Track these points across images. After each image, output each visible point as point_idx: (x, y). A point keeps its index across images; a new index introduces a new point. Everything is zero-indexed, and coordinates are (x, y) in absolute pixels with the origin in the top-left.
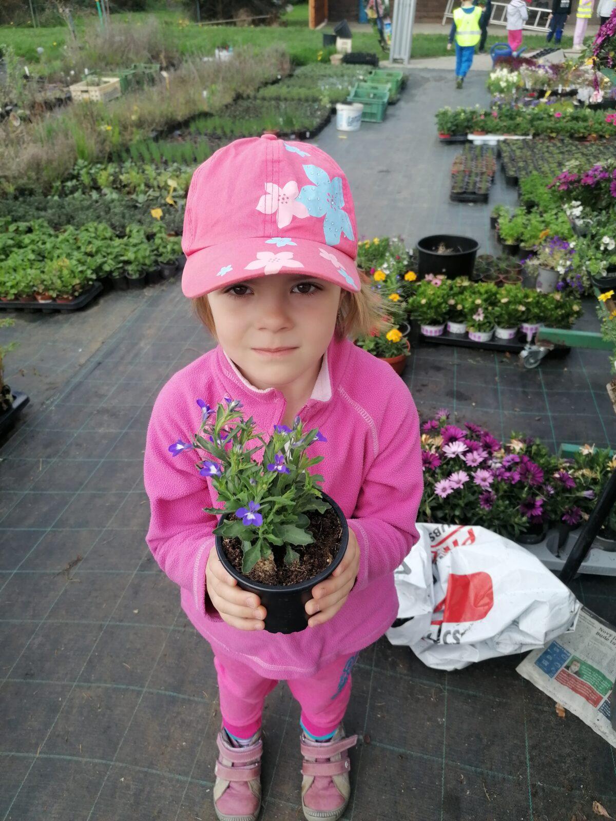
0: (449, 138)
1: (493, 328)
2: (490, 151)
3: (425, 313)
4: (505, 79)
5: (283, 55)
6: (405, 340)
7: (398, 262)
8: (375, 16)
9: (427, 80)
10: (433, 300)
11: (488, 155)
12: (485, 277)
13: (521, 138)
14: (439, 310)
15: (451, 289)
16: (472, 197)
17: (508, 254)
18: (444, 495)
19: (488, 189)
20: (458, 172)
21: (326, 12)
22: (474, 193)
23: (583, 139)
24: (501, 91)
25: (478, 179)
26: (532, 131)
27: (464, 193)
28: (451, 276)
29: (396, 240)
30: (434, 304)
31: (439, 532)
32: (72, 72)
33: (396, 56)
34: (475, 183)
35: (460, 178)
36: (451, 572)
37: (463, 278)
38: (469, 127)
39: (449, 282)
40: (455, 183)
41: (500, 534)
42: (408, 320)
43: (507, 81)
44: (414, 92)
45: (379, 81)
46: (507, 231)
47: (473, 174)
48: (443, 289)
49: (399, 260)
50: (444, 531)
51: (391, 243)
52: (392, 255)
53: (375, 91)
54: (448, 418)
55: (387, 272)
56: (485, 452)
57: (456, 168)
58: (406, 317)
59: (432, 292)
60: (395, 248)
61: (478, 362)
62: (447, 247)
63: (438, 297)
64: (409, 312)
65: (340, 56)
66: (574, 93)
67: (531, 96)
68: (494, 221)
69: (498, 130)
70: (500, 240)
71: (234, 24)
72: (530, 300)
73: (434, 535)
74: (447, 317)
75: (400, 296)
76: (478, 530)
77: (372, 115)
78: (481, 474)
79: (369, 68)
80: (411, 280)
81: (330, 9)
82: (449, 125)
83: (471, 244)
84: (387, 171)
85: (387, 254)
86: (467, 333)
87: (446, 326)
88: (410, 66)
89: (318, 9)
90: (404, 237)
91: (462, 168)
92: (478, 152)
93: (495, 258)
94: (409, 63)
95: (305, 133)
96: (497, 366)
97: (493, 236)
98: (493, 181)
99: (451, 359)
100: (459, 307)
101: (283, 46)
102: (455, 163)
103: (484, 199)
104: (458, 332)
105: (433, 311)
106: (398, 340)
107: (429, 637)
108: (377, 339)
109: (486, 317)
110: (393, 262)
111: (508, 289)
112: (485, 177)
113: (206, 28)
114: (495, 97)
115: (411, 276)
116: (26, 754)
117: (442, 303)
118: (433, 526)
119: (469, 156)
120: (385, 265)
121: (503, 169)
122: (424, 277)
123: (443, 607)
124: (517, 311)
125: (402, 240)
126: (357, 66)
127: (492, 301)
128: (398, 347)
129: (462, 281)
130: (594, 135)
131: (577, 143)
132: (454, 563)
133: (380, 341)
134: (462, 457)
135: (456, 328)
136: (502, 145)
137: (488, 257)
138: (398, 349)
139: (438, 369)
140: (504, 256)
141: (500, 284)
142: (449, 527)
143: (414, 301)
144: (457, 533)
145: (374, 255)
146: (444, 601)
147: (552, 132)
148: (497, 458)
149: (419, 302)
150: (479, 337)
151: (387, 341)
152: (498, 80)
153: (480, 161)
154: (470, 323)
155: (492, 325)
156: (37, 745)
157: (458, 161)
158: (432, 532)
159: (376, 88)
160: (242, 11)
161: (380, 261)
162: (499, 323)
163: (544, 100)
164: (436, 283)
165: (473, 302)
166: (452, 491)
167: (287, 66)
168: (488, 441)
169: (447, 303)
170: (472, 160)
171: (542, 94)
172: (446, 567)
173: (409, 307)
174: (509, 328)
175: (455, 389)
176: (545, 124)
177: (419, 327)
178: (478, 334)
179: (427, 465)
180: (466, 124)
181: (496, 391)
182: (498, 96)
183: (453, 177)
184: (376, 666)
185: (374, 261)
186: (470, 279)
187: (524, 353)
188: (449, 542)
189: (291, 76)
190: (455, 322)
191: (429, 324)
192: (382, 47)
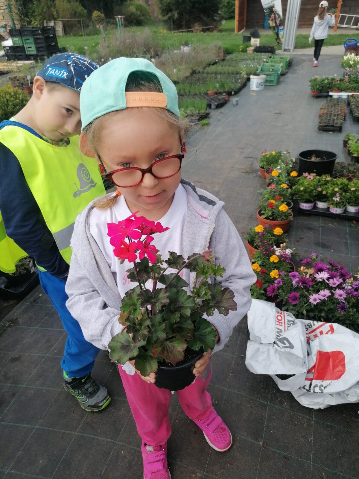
0: (317, 94)
1: (345, 205)
2: (343, 101)
3: (303, 195)
4: (353, 60)
5: (220, 48)
6: (290, 211)
7: (287, 166)
8: (274, 25)
9: (305, 61)
10: (308, 188)
11: (342, 104)
12: (340, 175)
14: (311, 194)
15: (319, 181)
16: (331, 128)
17: (355, 162)
18: (315, 303)
19: (342, 124)
20: (323, 114)
21: (245, 24)
22: (333, 126)
24: (350, 66)
25: (335, 118)
27: (327, 126)
28: (319, 174)
29: (285, 152)
30: (308, 190)
31: (311, 325)
32: (103, 60)
33: (286, 48)
34: (334, 120)
35: (324, 118)
36: (319, 350)
37: (327, 175)
38: (329, 88)
39: (318, 177)
40: (321, 120)
41: (350, 328)
42: (292, 199)
43: (354, 61)
44: (296, 68)
45: (275, 62)
46: (354, 148)
47: (332, 115)
48: (314, 182)
49: (287, 164)
50: (314, 325)
51: (282, 154)
52: (283, 161)
53: (273, 68)
54: (317, 258)
55: (280, 171)
56: (341, 279)
57: (322, 112)
58: (291, 197)
59: (307, 183)
60: (284, 157)
61: (335, 226)
62: (317, 157)
63: (311, 186)
64: (292, 195)
65: (253, 48)
68: (345, 143)
69: (348, 89)
70: (350, 153)
71: (192, 31)
73: (308, 327)
74: (316, 198)
75: (288, 185)
76: (335, 325)
77: (271, 81)
78: (338, 292)
79: (270, 54)
80: (294, 176)
81: (247, 22)
82: (318, 86)
83: (332, 155)
84: (280, 113)
85: (280, 161)
86: (329, 208)
87: (315, 204)
88: (294, 53)
89: (240, 22)
90: (289, 151)
91: (325, 111)
92: (335, 102)
93: (346, 164)
94: (293, 51)
95: (231, 92)
96: (347, 229)
97: (345, 151)
98: (344, 119)
99: (317, 223)
100: (324, 192)
101: (220, 43)
102: (321, 109)
103: (339, 130)
104: (323, 207)
105: (308, 194)
106: (286, 211)
107: (304, 387)
108: (273, 210)
109: (341, 199)
110: (283, 165)
111: (355, 182)
112: (339, 117)
113: (176, 34)
114: (346, 70)
115: (294, 174)
116: (70, 432)
117: (314, 190)
118: (308, 322)
119: (330, 104)
120: (279, 167)
121: (351, 112)
122: (303, 175)
123: (313, 371)
125: (289, 153)
126: (263, 54)
127: (345, 189)
128: (286, 215)
129: (326, 177)
132: (321, 344)
133: (275, 211)
134: (326, 281)
135: (321, 205)
136: (351, 98)
137: (342, 163)
138: (286, 216)
139: (310, 229)
140: (352, 163)
141: (350, 179)
142: (318, 323)
143: (296, 188)
144: (323, 326)
145: (272, 161)
146: (314, 367)
148: (348, 283)
149: (299, 189)
150: (336, 211)
151: (279, 211)
152: (349, 60)
153: (337, 107)
154: (331, 202)
155: (345, 204)
156: (76, 428)
157: (323, 107)
158: (307, 325)
159: (274, 66)
160: (196, 24)
161: (276, 165)
162: (349, 203)
164: (310, 179)
165: (333, 190)
166: (320, 301)
167: (222, 54)
168: (343, 272)
169: (316, 190)
170: (332, 107)
172: (315, 346)
173: (293, 192)
174: (355, 206)
175: (320, 241)
177: (299, 204)
178: (335, 209)
179: (305, 285)
180: (328, 86)
181: (347, 243)
182: (349, 69)
183: (320, 117)
184: (270, 402)
185: (272, 165)
186: (331, 176)
188: (318, 332)
189: (224, 60)
190: (321, 201)
191: (305, 202)
192: (278, 42)
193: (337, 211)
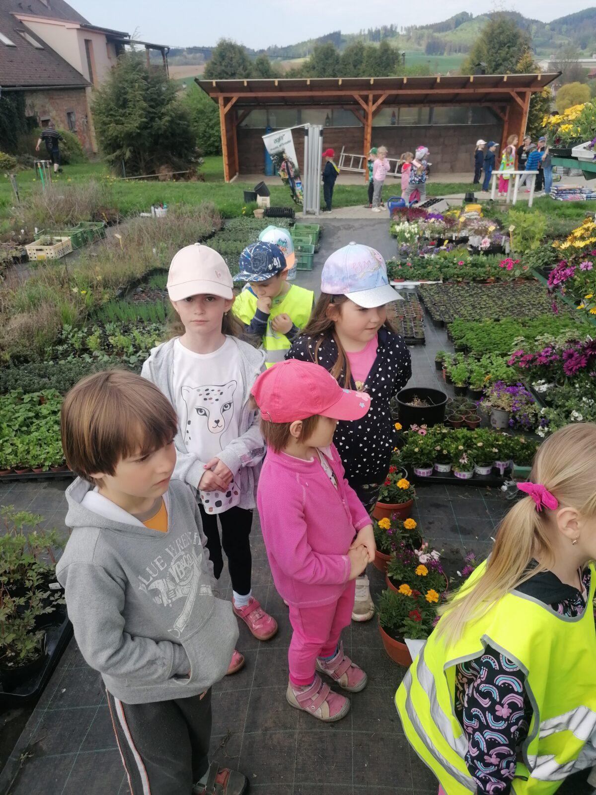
1: (473, 467)
2: (413, 296)
3: (418, 459)
4: (407, 231)
5: (213, 211)
6: (413, 488)
8: (287, 177)
9: (338, 228)
10: (424, 448)
11: (413, 300)
13: (434, 282)
14: (429, 455)
15: (434, 436)
19: (423, 333)
20: (394, 318)
21: (237, 168)
22: (413, 338)
23: (484, 281)
24: (406, 240)
25: (413, 325)
26: (442, 277)
28: (430, 425)
30: (426, 451)
32: (23, 231)
33: (309, 209)
34: (411, 328)
37: (440, 425)
39: (431, 430)
43: (410, 232)
44: (331, 240)
45: (300, 235)
46: (456, 375)
47: (407, 320)
48: (430, 438)
53: (301, 244)
57: (392, 315)
59: (421, 442)
61: (467, 497)
63: (428, 445)
65: (262, 211)
66: (465, 240)
67: (432, 245)
69: (414, 277)
70: (449, 381)
71: (157, 178)
72: (500, 443)
74: (436, 460)
77: (304, 265)
79: (288, 220)
81: (240, 165)
86: (452, 472)
87: (435, 468)
88: (322, 217)
89: (231, 165)
94: (320, 214)
96: (484, 500)
97: (441, 376)
98: (424, 325)
99: (444, 496)
100: (445, 452)
101: (212, 203)
103: (422, 342)
104: (445, 471)
105: (425, 456)
106: (407, 488)
109: (468, 459)
111: (479, 433)
112: (417, 322)
113: (133, 182)
114: (402, 245)
117: (431, 450)
121: (427, 312)
122: (410, 427)
124: (492, 452)
126: (278, 219)
127: (469, 443)
128: (408, 493)
129: (440, 428)
130: (493, 278)
131: (480, 285)
133: (392, 489)
135: (443, 468)
136: (421, 290)
139: (437, 506)
140: (459, 398)
143: (407, 449)
147: (458, 277)
149: (412, 450)
150: (464, 476)
151: (398, 489)
152: (403, 232)
153: (409, 306)
154: (456, 465)
155: (473, 465)
159: (301, 241)
160: (163, 167)
162: (477, 463)
163: (443, 247)
164: (422, 432)
165: (457, 448)
169: (435, 450)
170: (401, 306)
171: (440, 242)
174: (485, 466)
175: (457, 524)
176: (452, 271)
177: (414, 471)
178: (463, 473)
181: (490, 523)
182: (405, 245)
186: (446, 425)
187: (505, 488)
190: (442, 463)
191: (422, 467)
192: (295, 201)
193: (466, 475)
